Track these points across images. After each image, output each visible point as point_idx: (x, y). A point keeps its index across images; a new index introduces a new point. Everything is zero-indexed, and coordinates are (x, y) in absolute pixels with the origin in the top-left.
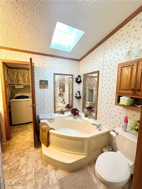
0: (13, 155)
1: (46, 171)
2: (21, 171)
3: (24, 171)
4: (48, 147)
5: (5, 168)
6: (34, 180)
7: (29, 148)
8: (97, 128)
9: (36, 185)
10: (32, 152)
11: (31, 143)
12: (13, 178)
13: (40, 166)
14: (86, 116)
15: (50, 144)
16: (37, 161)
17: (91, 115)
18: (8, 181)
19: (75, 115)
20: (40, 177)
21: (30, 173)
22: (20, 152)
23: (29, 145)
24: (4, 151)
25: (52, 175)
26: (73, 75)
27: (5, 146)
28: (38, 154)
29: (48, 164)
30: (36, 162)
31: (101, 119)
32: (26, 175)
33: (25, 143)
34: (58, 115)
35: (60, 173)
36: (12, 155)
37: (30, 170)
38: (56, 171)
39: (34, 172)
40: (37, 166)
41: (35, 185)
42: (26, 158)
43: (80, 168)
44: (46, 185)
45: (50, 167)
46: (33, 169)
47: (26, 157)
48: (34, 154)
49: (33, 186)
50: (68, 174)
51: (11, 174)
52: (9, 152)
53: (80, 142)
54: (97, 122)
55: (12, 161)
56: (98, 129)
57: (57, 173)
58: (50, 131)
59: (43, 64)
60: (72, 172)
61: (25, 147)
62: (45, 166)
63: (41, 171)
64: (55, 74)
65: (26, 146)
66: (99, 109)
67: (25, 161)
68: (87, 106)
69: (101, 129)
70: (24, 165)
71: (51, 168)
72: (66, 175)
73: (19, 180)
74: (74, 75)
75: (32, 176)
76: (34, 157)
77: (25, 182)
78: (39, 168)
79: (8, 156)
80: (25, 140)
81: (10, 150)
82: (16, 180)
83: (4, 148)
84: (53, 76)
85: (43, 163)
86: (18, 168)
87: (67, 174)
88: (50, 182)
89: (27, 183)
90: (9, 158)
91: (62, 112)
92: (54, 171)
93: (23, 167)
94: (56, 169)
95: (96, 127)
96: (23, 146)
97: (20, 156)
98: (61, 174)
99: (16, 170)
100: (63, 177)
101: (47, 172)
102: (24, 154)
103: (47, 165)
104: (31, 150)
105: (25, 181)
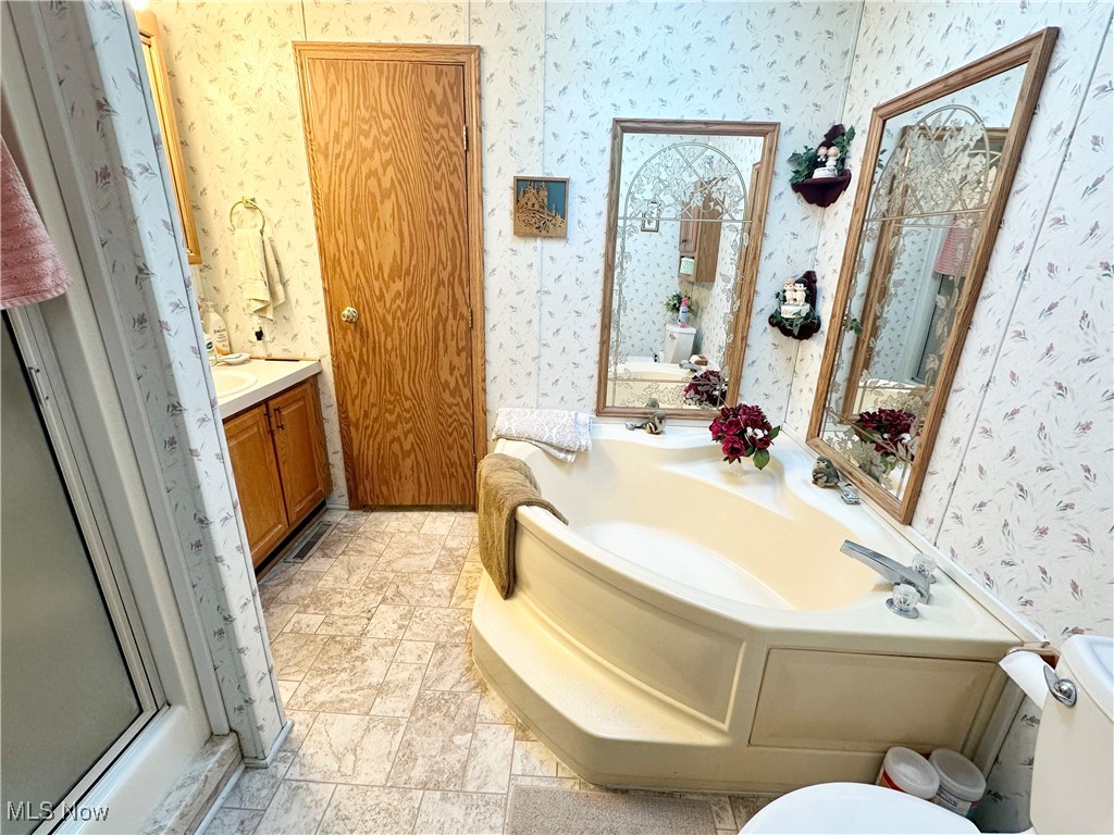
0: (354, 579)
1: (469, 716)
2: (366, 663)
3: (376, 669)
4: (508, 602)
5: (311, 623)
6: (402, 729)
7: (430, 572)
8: (880, 588)
9: (404, 756)
10: (439, 596)
11: (443, 552)
12: (326, 678)
13: (451, 677)
14: (828, 476)
15: (521, 589)
16: (444, 647)
17: (868, 480)
18: (305, 680)
19: (733, 453)
20: (434, 730)
21: (398, 692)
22: (386, 578)
23: (433, 560)
24: (327, 551)
25: (491, 745)
26: (776, 125)
27: (339, 529)
28: (461, 619)
29: (489, 686)
30: (440, 654)
31: (949, 522)
32: (381, 689)
33: (421, 543)
34: (615, 432)
35: (534, 760)
36: (350, 580)
37: (404, 675)
38: (516, 739)
39: (414, 692)
40: (433, 673)
41: (400, 754)
42: (403, 617)
43: (671, 795)
44: (449, 780)
45: (493, 706)
46: (418, 676)
47: (403, 609)
48: (441, 610)
49: (389, 753)
50: (577, 787)
51: (326, 658)
52: (345, 564)
53: (696, 642)
54: (901, 546)
55: (344, 606)
56: (889, 595)
57: (519, 752)
58: (522, 510)
59: (542, 52)
60: (607, 790)
61: (415, 562)
62: (475, 687)
63: (446, 701)
64: (622, 127)
65: (418, 558)
66: (956, 441)
67: (396, 626)
68: (868, 403)
69: (920, 606)
70: (384, 645)
71: (499, 711)
72: (568, 785)
73: (344, 696)
74: (784, 128)
75: (402, 706)
76: (438, 622)
77: (368, 718)
78: (445, 686)
79: (336, 578)
80: (422, 531)
81: (352, 553)
82: (336, 691)
83: (331, 538)
84: (607, 143)
85: (469, 669)
86: (358, 645)
87: (572, 782)
88: (470, 773)
89: (371, 726)
90: (338, 585)
91: (652, 420)
92: (512, 734)
93: (380, 649)
94: (524, 729)
95: (876, 577)
96: (408, 554)
97: (380, 598)
98: (540, 766)
99: (349, 650)
100: (543, 785)
101: (470, 724)
102: (398, 594)
103: (485, 690)
104: (436, 586)
105: (367, 714)
